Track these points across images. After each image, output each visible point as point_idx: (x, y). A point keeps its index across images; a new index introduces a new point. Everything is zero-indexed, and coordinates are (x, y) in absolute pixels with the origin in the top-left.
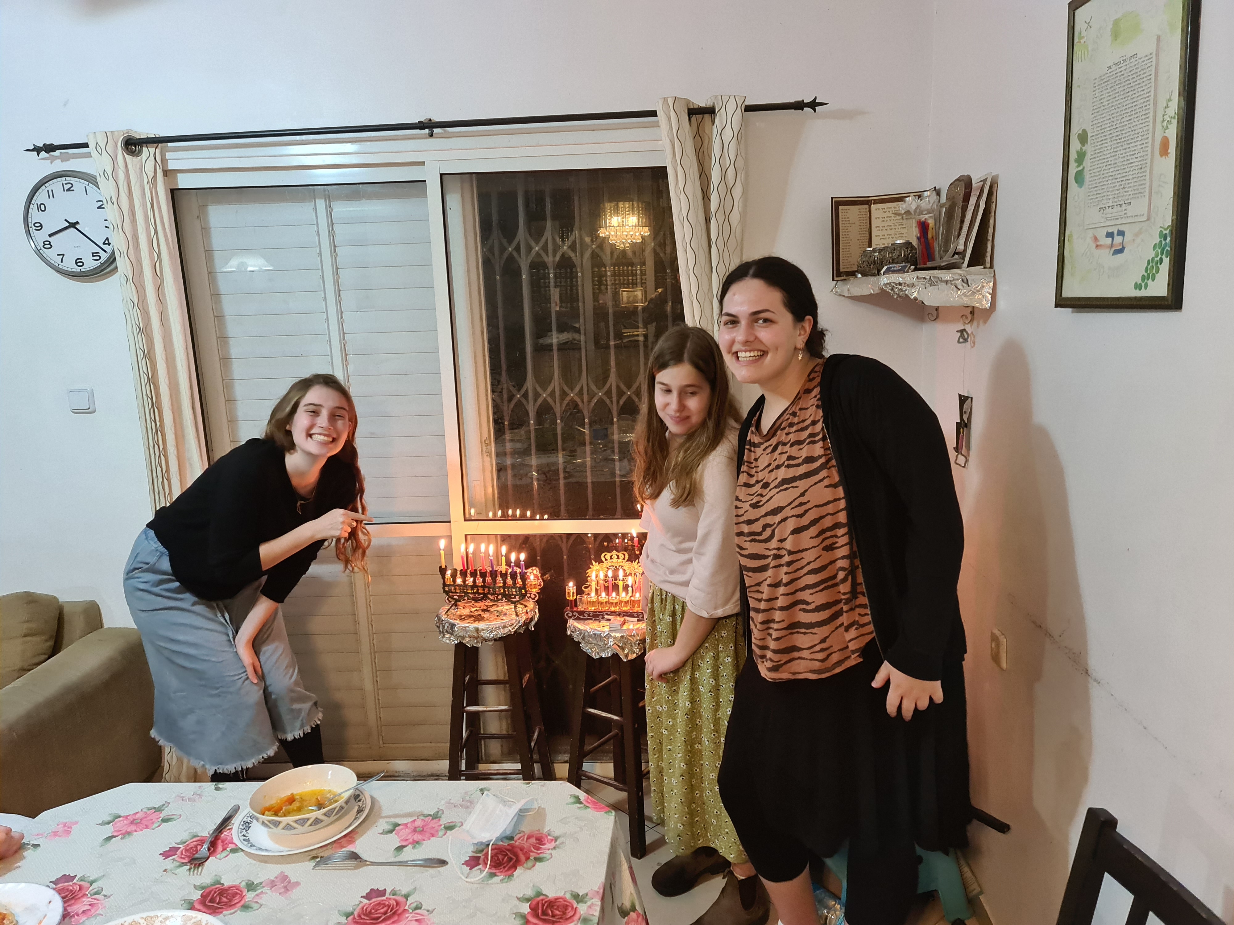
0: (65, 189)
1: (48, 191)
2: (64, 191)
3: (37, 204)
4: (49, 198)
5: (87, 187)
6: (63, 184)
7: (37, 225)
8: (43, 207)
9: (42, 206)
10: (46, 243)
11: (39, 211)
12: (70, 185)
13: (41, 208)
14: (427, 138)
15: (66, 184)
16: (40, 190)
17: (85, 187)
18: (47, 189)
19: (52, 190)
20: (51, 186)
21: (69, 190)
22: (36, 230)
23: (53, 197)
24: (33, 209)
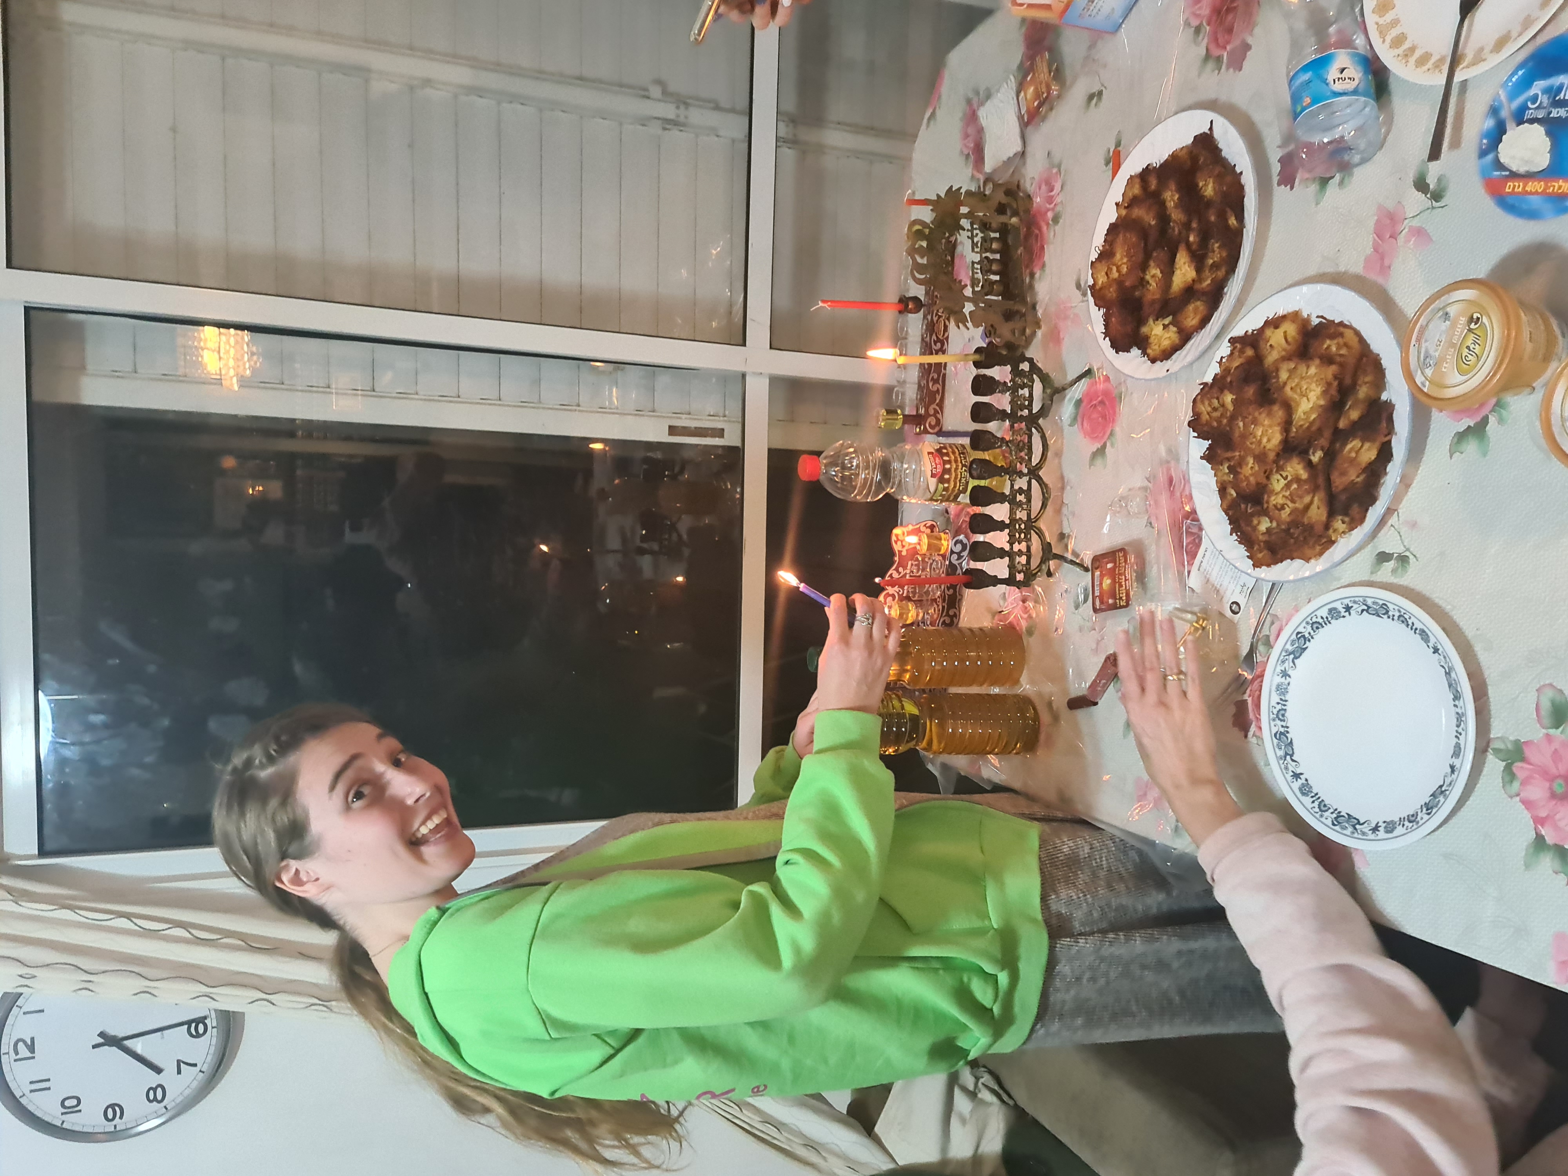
0: (29, 1055)
1: (32, 1091)
2: (34, 1058)
3: (63, 1114)
4: (49, 1089)
5: (27, 1007)
6: (15, 1060)
7: (110, 1116)
8: (70, 1103)
9: (67, 1103)
10: (151, 1097)
11: (78, 1111)
12: (21, 1044)
13: (71, 1106)
15: (17, 1053)
16: (31, 1108)
17: (27, 1011)
18: (27, 1092)
19: (31, 1083)
20: (20, 1086)
21: (32, 1049)
22: (121, 1117)
23: (49, 1080)
24: (72, 1122)
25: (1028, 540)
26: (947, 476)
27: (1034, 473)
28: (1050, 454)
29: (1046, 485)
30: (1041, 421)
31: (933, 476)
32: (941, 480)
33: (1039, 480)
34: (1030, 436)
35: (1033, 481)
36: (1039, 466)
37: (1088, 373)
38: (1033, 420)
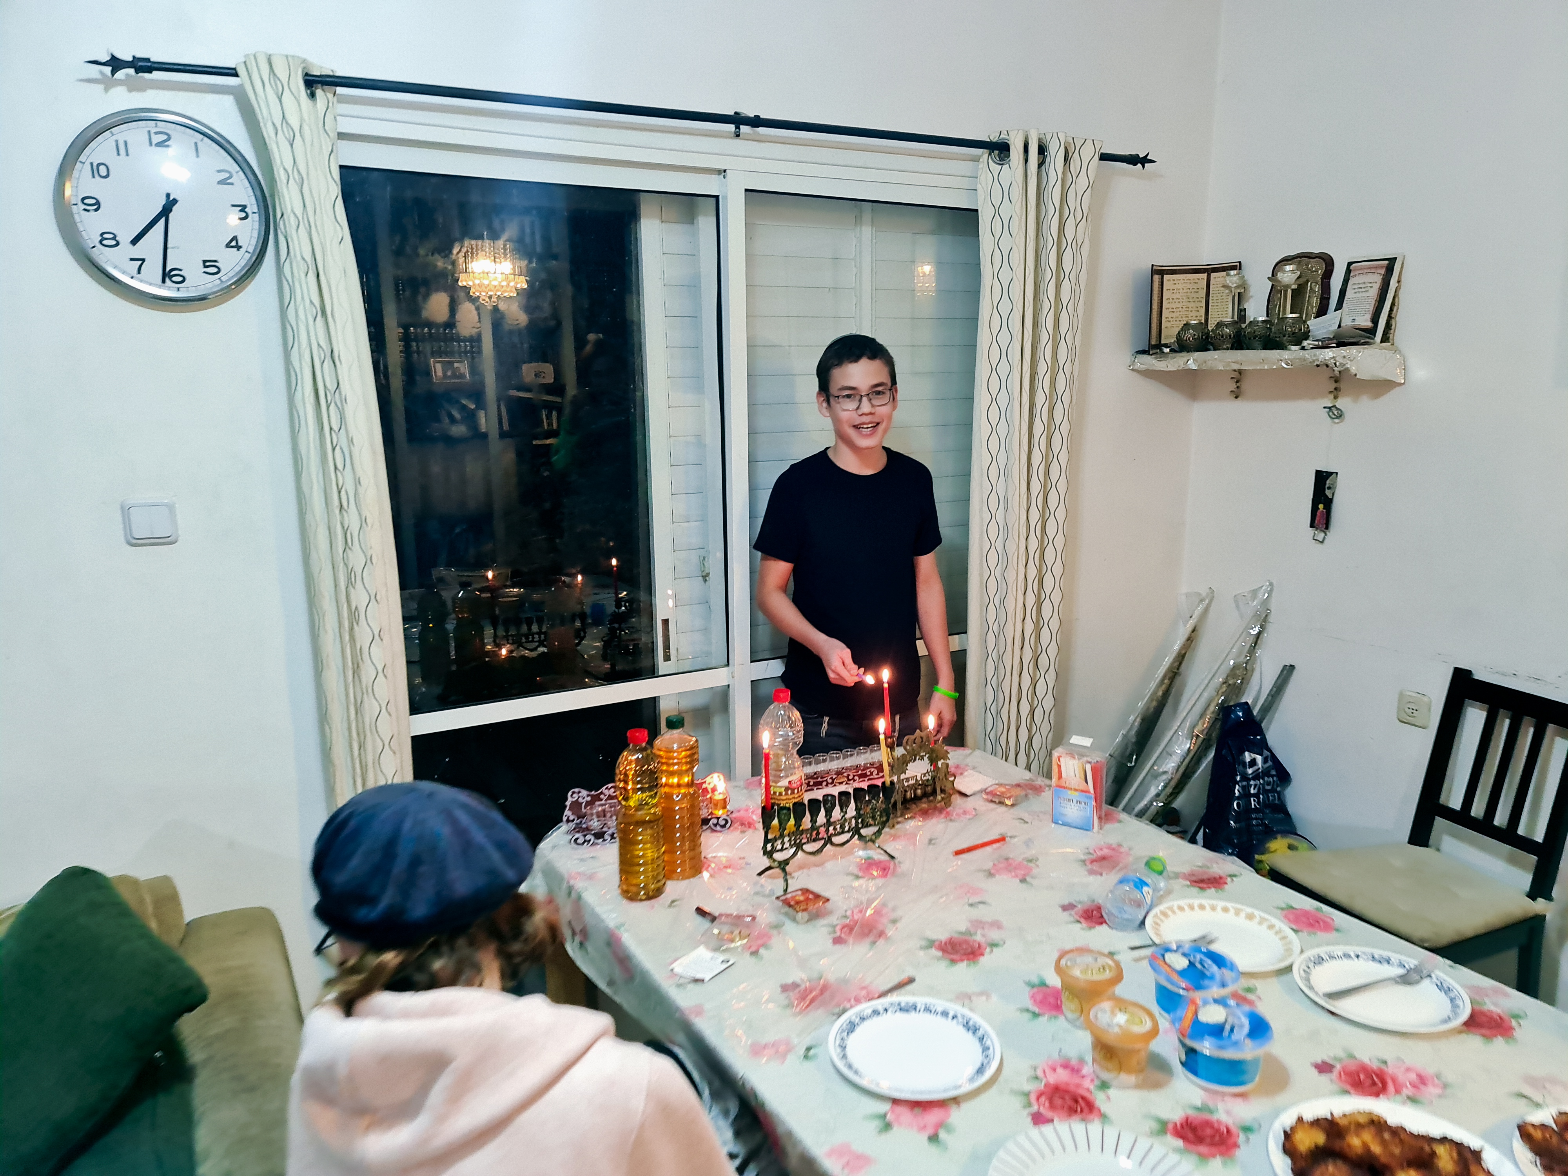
0: (153, 145)
1: (117, 141)
2: (151, 144)
3: (92, 164)
4: (119, 154)
5: (200, 144)
6: (149, 132)
7: (87, 201)
8: (103, 171)
9: (102, 168)
10: (105, 236)
11: (94, 177)
12: (165, 137)
13: (100, 171)
14: (731, 138)
15: (156, 133)
16: (97, 140)
17: (196, 144)
18: (115, 138)
19: (125, 143)
20: (122, 133)
21: (160, 144)
22: (82, 211)
23: (127, 155)
24: (82, 171)
25: (791, 846)
26: (789, 792)
27: (829, 841)
28: (838, 849)
29: (822, 851)
30: (856, 837)
31: (790, 782)
32: (787, 789)
33: (824, 845)
34: (848, 831)
35: (823, 841)
36: (832, 844)
37: (892, 857)
38: (856, 831)
